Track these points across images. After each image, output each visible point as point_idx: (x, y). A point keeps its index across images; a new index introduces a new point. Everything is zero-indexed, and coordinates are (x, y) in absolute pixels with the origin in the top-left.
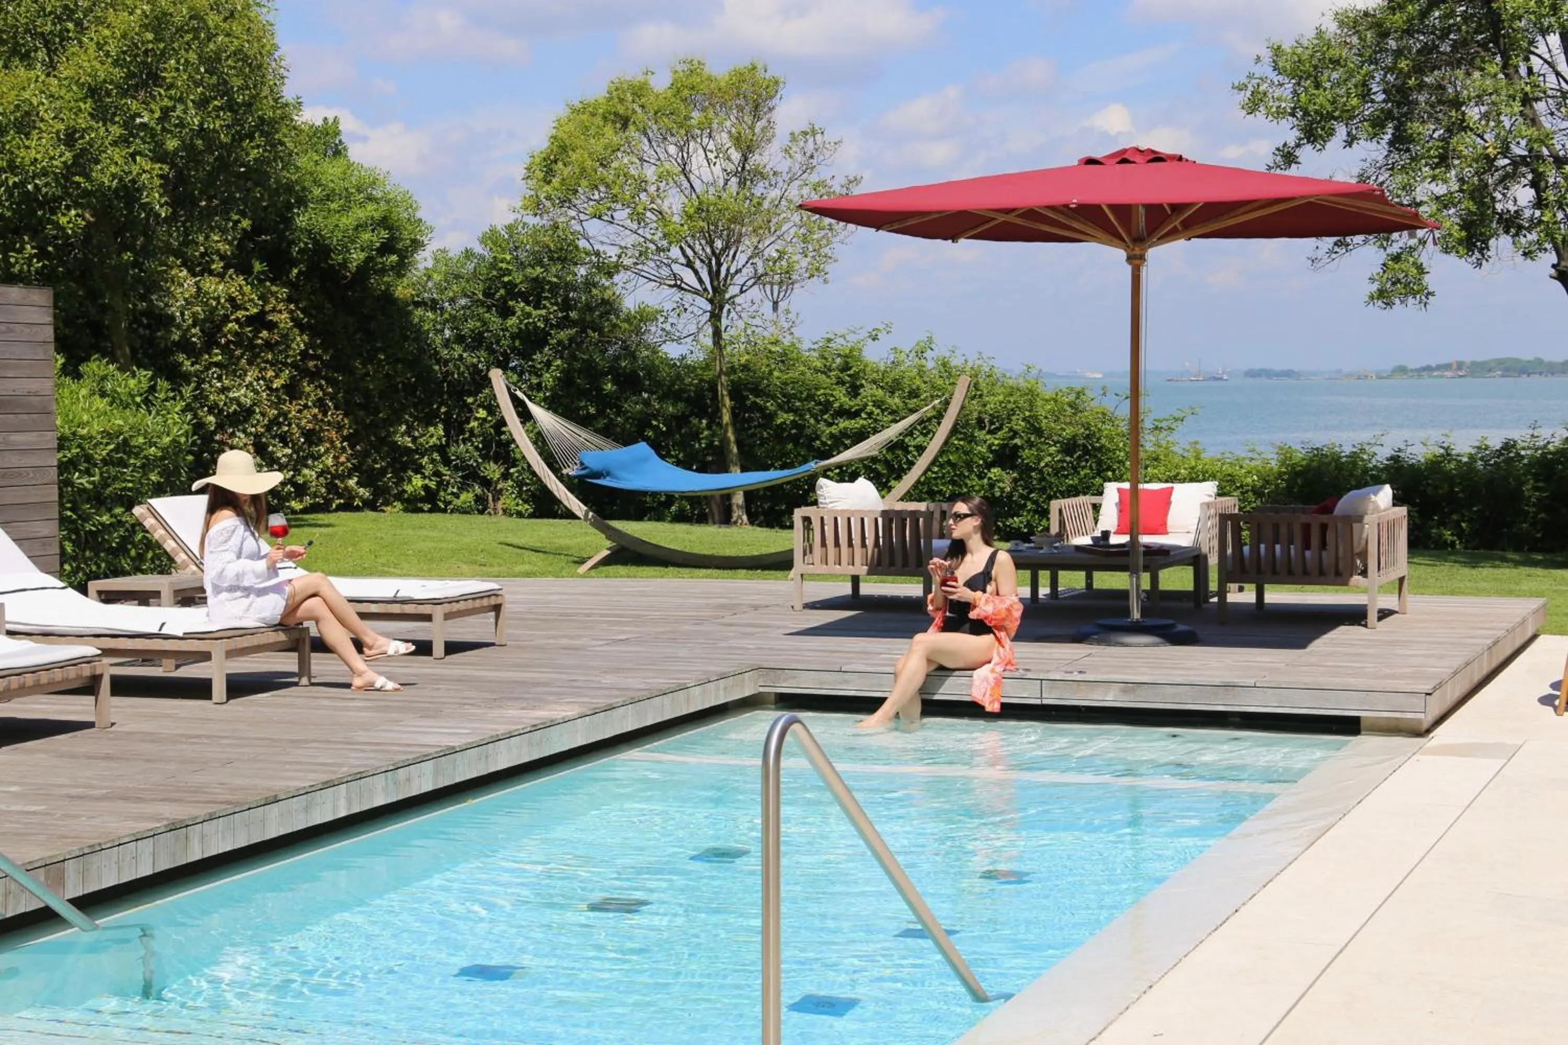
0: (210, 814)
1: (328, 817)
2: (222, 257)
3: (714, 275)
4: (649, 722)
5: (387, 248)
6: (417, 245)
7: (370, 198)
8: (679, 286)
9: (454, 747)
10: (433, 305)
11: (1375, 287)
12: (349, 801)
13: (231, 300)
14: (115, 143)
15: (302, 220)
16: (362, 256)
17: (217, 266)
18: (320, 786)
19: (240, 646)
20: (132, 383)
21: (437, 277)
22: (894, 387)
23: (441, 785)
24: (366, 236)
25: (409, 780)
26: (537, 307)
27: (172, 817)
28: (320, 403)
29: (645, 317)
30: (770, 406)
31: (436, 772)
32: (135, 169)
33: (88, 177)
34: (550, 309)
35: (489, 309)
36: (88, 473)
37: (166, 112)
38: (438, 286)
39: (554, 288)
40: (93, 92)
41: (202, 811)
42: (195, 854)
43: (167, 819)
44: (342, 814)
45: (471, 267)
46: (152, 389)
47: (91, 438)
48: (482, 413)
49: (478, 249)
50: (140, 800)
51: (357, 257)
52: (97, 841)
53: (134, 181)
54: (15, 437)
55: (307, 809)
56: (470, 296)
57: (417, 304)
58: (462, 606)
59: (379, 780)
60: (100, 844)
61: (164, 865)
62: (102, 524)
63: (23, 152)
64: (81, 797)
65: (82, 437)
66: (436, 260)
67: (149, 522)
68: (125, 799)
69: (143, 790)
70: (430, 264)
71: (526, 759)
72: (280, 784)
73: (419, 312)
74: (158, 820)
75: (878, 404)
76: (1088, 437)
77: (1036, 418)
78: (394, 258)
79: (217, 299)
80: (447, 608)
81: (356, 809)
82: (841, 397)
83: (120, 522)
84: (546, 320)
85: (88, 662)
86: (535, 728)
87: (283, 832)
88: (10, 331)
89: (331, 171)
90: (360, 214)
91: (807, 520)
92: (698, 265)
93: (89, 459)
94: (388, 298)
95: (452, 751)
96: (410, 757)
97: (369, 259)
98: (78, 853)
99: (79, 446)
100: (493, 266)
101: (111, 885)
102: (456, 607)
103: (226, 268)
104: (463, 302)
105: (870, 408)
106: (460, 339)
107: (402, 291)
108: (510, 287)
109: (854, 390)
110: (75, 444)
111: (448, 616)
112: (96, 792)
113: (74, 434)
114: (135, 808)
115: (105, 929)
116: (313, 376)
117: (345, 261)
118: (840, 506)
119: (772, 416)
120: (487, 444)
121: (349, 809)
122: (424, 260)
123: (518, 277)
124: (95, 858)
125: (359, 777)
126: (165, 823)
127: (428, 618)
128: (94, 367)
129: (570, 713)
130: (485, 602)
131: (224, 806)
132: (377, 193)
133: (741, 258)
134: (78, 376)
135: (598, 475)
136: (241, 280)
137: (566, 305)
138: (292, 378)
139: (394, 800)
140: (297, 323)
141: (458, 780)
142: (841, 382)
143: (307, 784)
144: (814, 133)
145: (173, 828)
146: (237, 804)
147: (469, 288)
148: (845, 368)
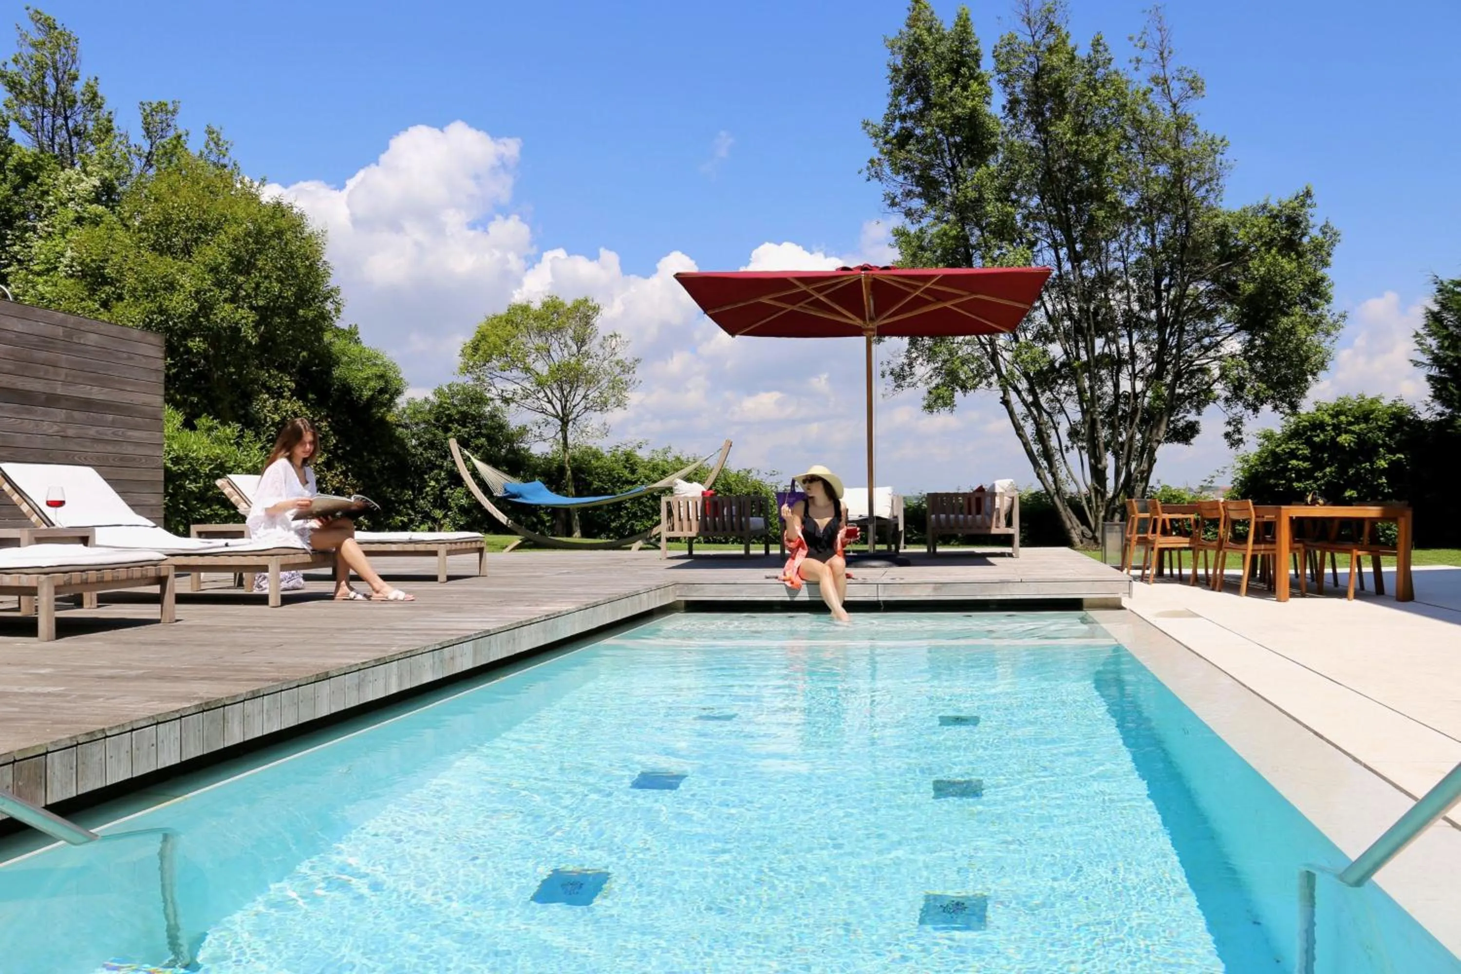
0: (253, 692)
1: (381, 695)
2: (290, 390)
3: (564, 408)
4: (619, 618)
5: (382, 391)
6: (398, 392)
7: (375, 365)
8: (544, 411)
9: (488, 631)
10: (406, 426)
11: (925, 403)
12: (400, 677)
13: (295, 413)
14: (226, 300)
15: (336, 372)
16: (370, 393)
17: (287, 394)
18: (373, 663)
19: (292, 562)
20: (228, 431)
21: (408, 411)
22: (654, 469)
23: (478, 665)
24: (372, 383)
25: (452, 658)
26: (464, 426)
27: (206, 696)
28: (345, 474)
29: (523, 431)
30: (589, 479)
31: (476, 652)
32: (238, 316)
33: (208, 320)
34: (471, 428)
35: (437, 428)
36: (195, 481)
37: (258, 285)
38: (409, 417)
39: (474, 418)
40: (214, 270)
41: (243, 689)
42: (235, 736)
43: (202, 698)
44: (394, 690)
45: (428, 407)
46: (241, 437)
47: (198, 459)
48: (433, 483)
49: (432, 398)
50: (177, 679)
51: (367, 394)
52: (101, 727)
53: (237, 323)
54: (130, 433)
55: (359, 687)
56: (426, 422)
57: (398, 426)
58: (458, 546)
59: (427, 660)
60: (103, 730)
61: (193, 751)
62: (205, 515)
63: (167, 303)
64: (112, 677)
65: (192, 458)
66: (409, 403)
67: (227, 491)
68: (161, 678)
69: (186, 669)
70: (405, 405)
71: (542, 643)
72: (331, 662)
73: (400, 429)
74: (189, 700)
75: (647, 477)
76: (756, 493)
77: (729, 484)
78: (387, 396)
79: (287, 411)
80: (449, 546)
81: (407, 686)
82: (626, 473)
83: (217, 514)
84: (469, 434)
85: (155, 565)
86: (548, 617)
87: (334, 710)
88: (132, 359)
89: (354, 349)
90: (369, 372)
91: (669, 504)
92: (555, 401)
93: (196, 472)
94: (382, 421)
95: (488, 634)
96: (454, 638)
97: (372, 396)
98: (69, 743)
99: (190, 463)
100: (440, 406)
101: (121, 779)
102: (454, 547)
103: (292, 396)
104: (423, 426)
105: (643, 479)
106: (421, 444)
107: (390, 418)
108: (449, 416)
109: (633, 472)
110: (186, 462)
111: (449, 553)
112: (133, 673)
113: (187, 456)
114: (167, 687)
115: (105, 838)
116: (339, 459)
117: (361, 395)
118: (689, 495)
119: (591, 484)
120: (435, 501)
121: (400, 685)
122: (401, 402)
123: (453, 411)
124: (96, 749)
125: (409, 655)
126: (197, 702)
127: (434, 553)
128: (204, 421)
129: (571, 607)
130: (474, 545)
131: (271, 683)
132: (379, 362)
133: (578, 399)
134: (193, 428)
135: (515, 496)
136: (301, 403)
137: (479, 427)
138: (328, 458)
139: (441, 677)
140: (332, 428)
141: (492, 659)
142: (625, 467)
143: (359, 661)
144: (616, 335)
145: (206, 708)
146: (284, 681)
147: (427, 417)
148: (627, 460)
